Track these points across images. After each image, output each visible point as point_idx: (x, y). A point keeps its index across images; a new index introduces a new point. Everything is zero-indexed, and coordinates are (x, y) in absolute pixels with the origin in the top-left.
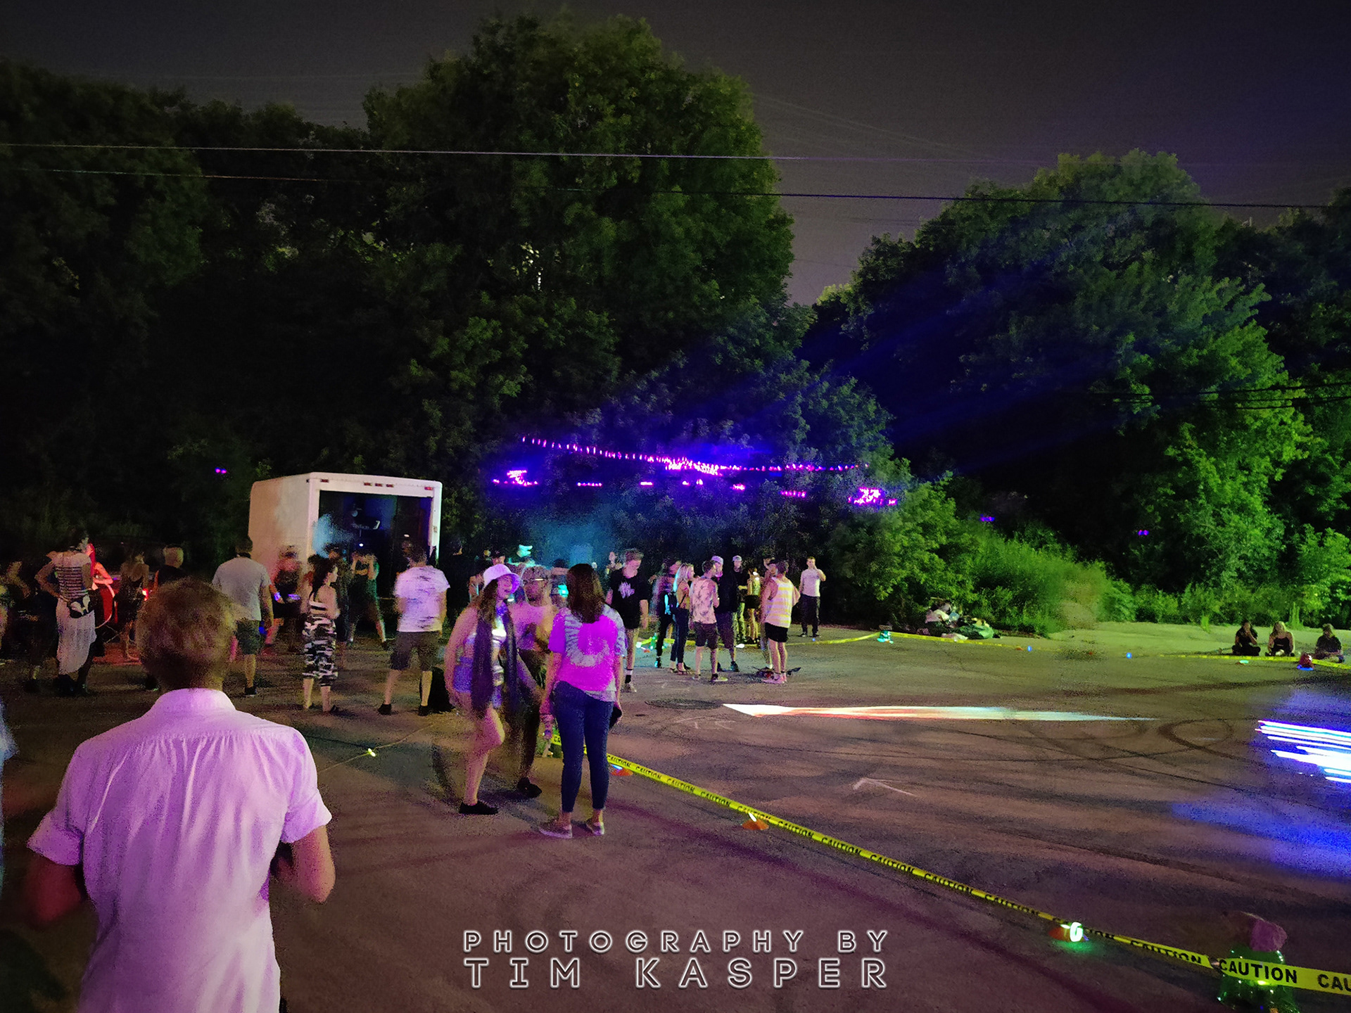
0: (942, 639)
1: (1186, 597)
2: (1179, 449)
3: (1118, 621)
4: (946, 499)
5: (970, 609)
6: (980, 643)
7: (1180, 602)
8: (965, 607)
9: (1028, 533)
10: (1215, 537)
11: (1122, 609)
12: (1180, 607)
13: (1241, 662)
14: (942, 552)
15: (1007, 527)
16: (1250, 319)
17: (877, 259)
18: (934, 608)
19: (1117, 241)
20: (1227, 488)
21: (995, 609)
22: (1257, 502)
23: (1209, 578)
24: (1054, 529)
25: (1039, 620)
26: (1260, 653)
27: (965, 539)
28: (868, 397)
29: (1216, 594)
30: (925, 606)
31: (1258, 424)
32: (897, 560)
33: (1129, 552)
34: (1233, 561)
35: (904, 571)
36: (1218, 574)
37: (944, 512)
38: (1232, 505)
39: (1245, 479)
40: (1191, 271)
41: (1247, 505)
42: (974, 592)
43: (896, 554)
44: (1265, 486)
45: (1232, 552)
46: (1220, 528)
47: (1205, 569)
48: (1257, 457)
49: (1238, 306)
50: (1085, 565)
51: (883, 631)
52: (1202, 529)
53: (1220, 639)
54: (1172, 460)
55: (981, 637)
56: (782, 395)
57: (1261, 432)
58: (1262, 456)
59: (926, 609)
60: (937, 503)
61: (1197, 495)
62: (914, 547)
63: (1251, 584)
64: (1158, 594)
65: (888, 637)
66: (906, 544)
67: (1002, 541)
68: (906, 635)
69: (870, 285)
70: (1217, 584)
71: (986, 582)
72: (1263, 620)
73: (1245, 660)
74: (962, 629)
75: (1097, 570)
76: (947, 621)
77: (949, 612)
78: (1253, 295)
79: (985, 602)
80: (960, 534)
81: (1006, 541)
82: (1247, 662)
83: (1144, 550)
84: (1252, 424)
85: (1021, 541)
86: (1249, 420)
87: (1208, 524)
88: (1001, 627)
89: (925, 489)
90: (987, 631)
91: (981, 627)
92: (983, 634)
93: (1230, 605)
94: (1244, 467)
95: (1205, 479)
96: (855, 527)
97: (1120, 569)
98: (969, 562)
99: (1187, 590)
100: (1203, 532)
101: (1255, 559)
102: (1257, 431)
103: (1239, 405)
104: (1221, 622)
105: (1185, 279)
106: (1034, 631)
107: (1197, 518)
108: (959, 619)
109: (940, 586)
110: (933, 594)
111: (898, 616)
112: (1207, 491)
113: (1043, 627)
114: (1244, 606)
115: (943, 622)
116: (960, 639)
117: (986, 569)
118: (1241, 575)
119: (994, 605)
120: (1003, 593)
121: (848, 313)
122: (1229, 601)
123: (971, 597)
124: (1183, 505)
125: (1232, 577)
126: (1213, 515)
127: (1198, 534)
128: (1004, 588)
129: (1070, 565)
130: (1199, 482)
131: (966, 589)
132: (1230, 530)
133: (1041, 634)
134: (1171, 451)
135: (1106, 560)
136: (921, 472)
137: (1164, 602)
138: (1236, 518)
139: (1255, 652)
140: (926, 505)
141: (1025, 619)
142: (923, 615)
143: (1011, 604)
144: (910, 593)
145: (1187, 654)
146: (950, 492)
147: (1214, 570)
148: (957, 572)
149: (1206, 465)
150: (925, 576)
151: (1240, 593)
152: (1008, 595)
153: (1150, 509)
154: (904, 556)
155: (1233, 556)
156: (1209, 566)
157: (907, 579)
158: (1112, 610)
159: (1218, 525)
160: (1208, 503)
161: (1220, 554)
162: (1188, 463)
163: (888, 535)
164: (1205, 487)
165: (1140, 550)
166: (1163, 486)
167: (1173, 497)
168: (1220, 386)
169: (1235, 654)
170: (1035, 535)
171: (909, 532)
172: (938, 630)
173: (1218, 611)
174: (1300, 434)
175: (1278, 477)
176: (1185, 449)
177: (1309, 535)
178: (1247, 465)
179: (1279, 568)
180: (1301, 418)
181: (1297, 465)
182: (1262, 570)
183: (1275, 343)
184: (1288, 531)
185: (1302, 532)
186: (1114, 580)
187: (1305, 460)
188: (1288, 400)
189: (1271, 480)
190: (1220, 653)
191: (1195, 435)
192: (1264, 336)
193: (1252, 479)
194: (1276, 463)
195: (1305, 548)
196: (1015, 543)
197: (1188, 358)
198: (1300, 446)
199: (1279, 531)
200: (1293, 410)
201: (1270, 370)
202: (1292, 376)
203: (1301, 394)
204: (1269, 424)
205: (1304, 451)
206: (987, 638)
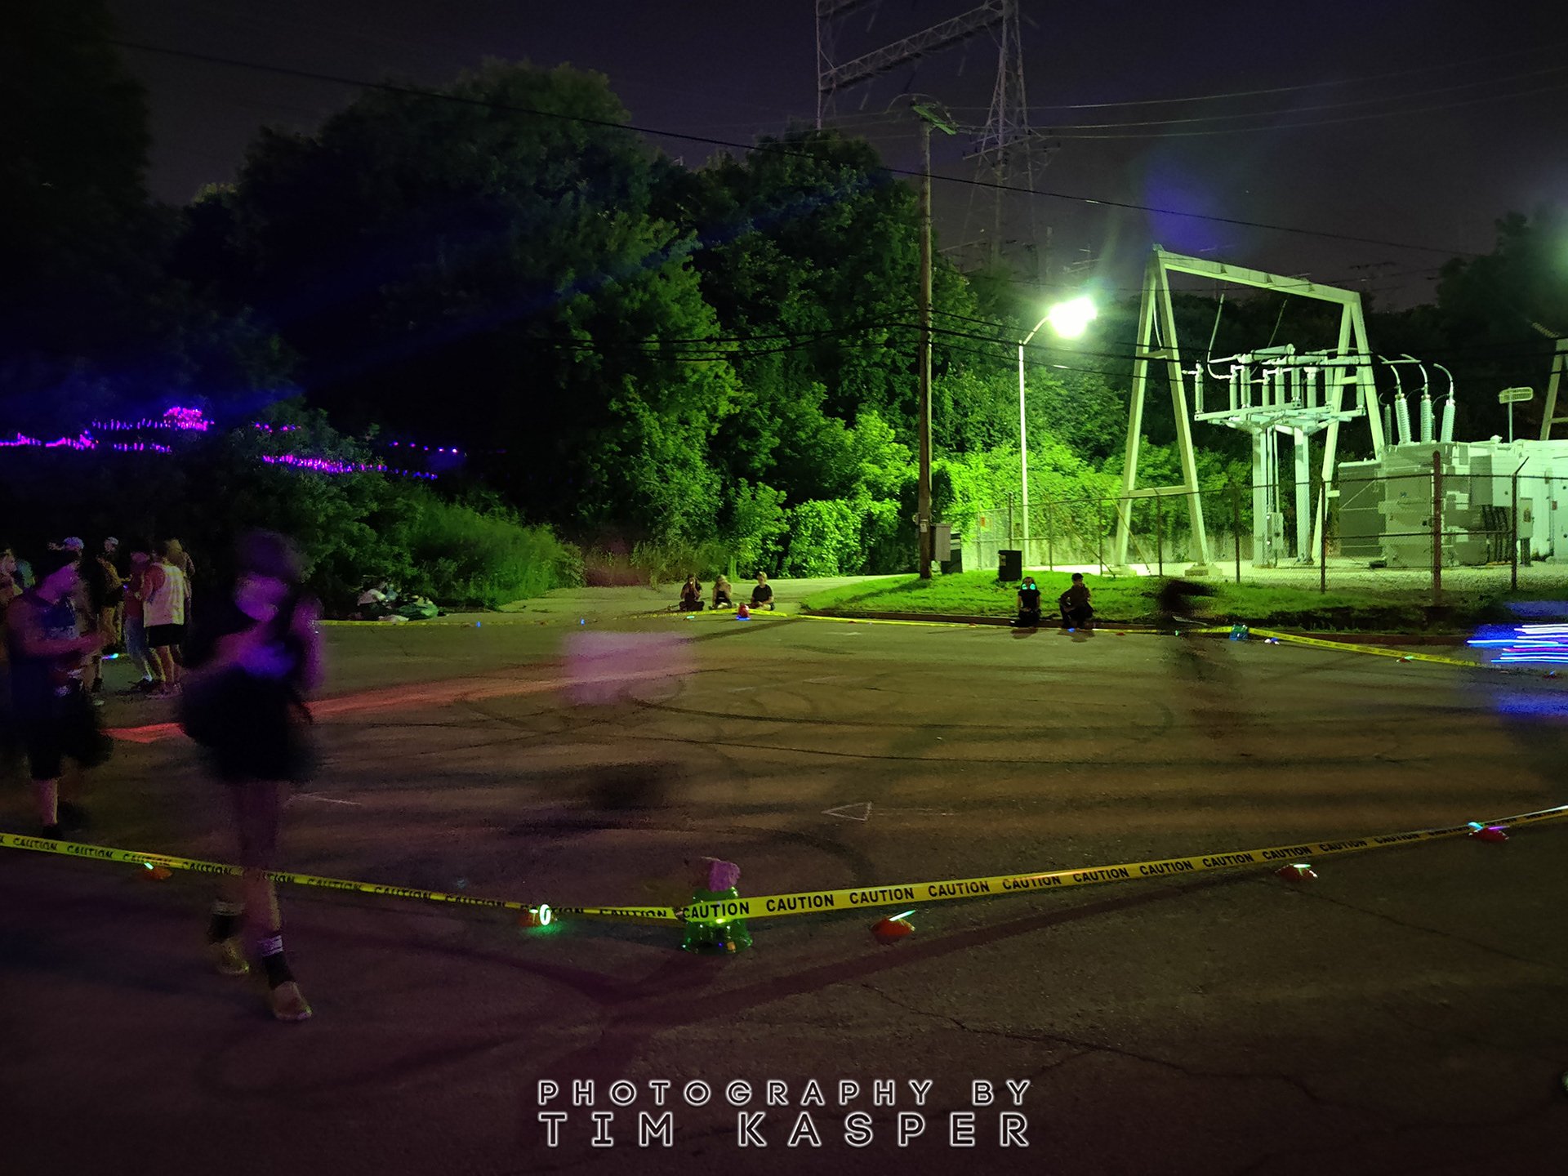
0: (379, 623)
1: (635, 558)
2: (623, 402)
3: (569, 587)
4: (373, 457)
5: (410, 586)
6: (422, 623)
7: (629, 562)
8: (403, 584)
9: (471, 495)
10: (660, 494)
11: (573, 574)
12: (629, 568)
14: (373, 520)
15: (447, 490)
16: (686, 266)
17: (269, 156)
18: (367, 588)
19: (550, 167)
20: (670, 443)
21: (438, 584)
22: (696, 457)
23: (655, 536)
24: (500, 489)
25: (489, 592)
26: (704, 608)
27: (399, 504)
28: (268, 332)
29: (662, 552)
30: (356, 586)
31: (696, 377)
32: (320, 534)
33: (578, 513)
34: (677, 518)
35: (329, 546)
36: (663, 532)
37: (371, 472)
38: (675, 459)
39: (685, 434)
40: (627, 208)
41: (688, 460)
42: (413, 566)
44: (703, 441)
45: (676, 509)
46: (664, 484)
47: (651, 528)
48: (695, 411)
49: (674, 250)
50: (533, 530)
52: (647, 486)
53: (669, 597)
54: (616, 414)
55: (424, 617)
57: (698, 386)
58: (699, 410)
59: (358, 589)
61: (642, 451)
62: (340, 517)
63: (694, 540)
64: (608, 556)
66: (330, 513)
67: (441, 505)
68: (335, 623)
69: (259, 188)
70: (663, 542)
71: (426, 553)
73: (691, 616)
74: (401, 610)
75: (545, 535)
76: (383, 601)
77: (385, 591)
78: (688, 240)
79: (426, 576)
80: (393, 499)
81: (447, 505)
83: (593, 511)
84: (690, 377)
85: (463, 505)
86: (688, 372)
88: (446, 603)
89: (348, 445)
90: (430, 609)
91: (424, 605)
92: (427, 612)
94: (684, 422)
95: (649, 435)
97: (570, 530)
98: (405, 531)
99: (635, 550)
100: (649, 489)
101: (697, 515)
102: (695, 384)
103: (679, 356)
104: (668, 580)
105: (622, 215)
106: (483, 605)
107: (642, 475)
108: (398, 598)
109: (373, 561)
110: (366, 571)
112: (651, 447)
113: (493, 600)
115: (379, 603)
116: (401, 620)
117: (426, 538)
118: (685, 532)
119: (436, 579)
120: (446, 565)
121: (233, 223)
122: (674, 558)
123: (410, 572)
124: (628, 462)
125: (677, 534)
126: (657, 472)
127: (644, 491)
128: (447, 559)
129: (518, 530)
130: (642, 437)
131: (403, 563)
132: (673, 487)
133: (492, 608)
134: (614, 406)
137: (612, 565)
138: (679, 474)
139: (699, 607)
141: (472, 592)
142: (355, 597)
143: (456, 577)
144: (337, 572)
145: (638, 614)
146: (377, 449)
147: (660, 527)
148: (392, 543)
149: (649, 419)
150: (354, 550)
151: (686, 548)
152: (453, 567)
153: (597, 467)
154: (330, 526)
155: (677, 512)
156: (655, 524)
157: (332, 555)
158: (563, 577)
159: (662, 481)
160: (652, 459)
161: (665, 511)
162: (632, 417)
164: (648, 442)
165: (588, 511)
166: (610, 442)
167: (620, 454)
169: (682, 610)
170: (479, 496)
171: (332, 498)
172: (373, 612)
173: (665, 570)
174: (733, 388)
175: (714, 432)
176: (628, 403)
177: (743, 489)
178: (687, 418)
179: (717, 523)
180: (733, 371)
181: (730, 419)
182: (702, 525)
183: (709, 292)
184: (725, 487)
185: (737, 485)
186: (564, 543)
187: (738, 414)
188: (722, 353)
189: (708, 435)
190: (669, 610)
191: (638, 386)
192: (698, 285)
193: (692, 433)
194: (713, 418)
195: (740, 501)
196: (456, 508)
197: (632, 301)
198: (733, 401)
199: (717, 487)
200: (726, 363)
201: (704, 321)
202: (724, 328)
203: (734, 347)
204: (706, 377)
205: (736, 405)
206: (429, 617)
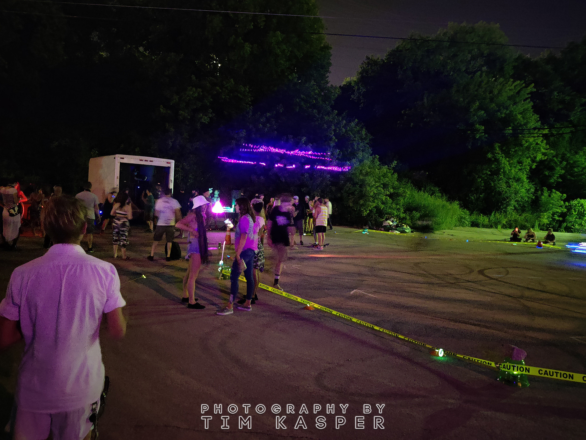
0: (389, 233)
1: (492, 217)
2: (493, 154)
3: (463, 226)
4: (393, 173)
5: (402, 220)
6: (405, 235)
7: (489, 219)
8: (400, 219)
9: (428, 188)
10: (506, 192)
11: (465, 221)
12: (489, 221)
13: (513, 244)
14: (391, 196)
15: (419, 186)
16: (527, 99)
17: (368, 66)
18: (387, 220)
19: (471, 62)
20: (513, 171)
21: (412, 221)
22: (524, 177)
23: (502, 209)
24: (439, 187)
26: (521, 241)
27: (401, 190)
28: (362, 128)
29: (504, 216)
30: (383, 219)
31: (527, 144)
32: (371, 199)
33: (469, 198)
34: (513, 202)
35: (374, 204)
36: (506, 208)
37: (392, 179)
38: (514, 178)
39: (520, 168)
40: (503, 76)
41: (520, 178)
42: (404, 213)
43: (371, 196)
44: (528, 171)
45: (513, 198)
46: (508, 188)
47: (500, 205)
48: (525, 158)
49: (522, 92)
50: (451, 203)
51: (364, 229)
52: (501, 188)
53: (505, 235)
54: (490, 159)
55: (406, 232)
56: (325, 126)
57: (528, 148)
58: (527, 158)
60: (390, 175)
61: (500, 174)
62: (379, 194)
63: (519, 212)
64: (481, 215)
65: (366, 231)
66: (376, 192)
67: (416, 192)
68: (374, 231)
69: (364, 78)
70: (505, 212)
71: (409, 209)
72: (523, 227)
73: (515, 244)
74: (398, 229)
75: (456, 205)
77: (393, 222)
78: (529, 88)
79: (408, 218)
80: (399, 188)
81: (418, 191)
82: (516, 244)
83: (476, 197)
84: (525, 144)
85: (424, 192)
86: (524, 142)
87: (503, 186)
88: (414, 228)
89: (385, 169)
90: (408, 230)
91: (406, 228)
92: (407, 231)
93: (510, 221)
94: (520, 162)
95: (504, 168)
96: (354, 184)
97: (465, 205)
98: (402, 200)
99: (493, 214)
100: (501, 190)
101: (522, 202)
102: (526, 147)
103: (520, 136)
104: (506, 228)
105: (500, 80)
106: (428, 231)
107: (499, 184)
108: (397, 225)
109: (389, 210)
110: (386, 214)
111: (372, 223)
112: (504, 172)
113: (432, 229)
114: (516, 221)
115: (390, 226)
116: (397, 233)
117: (409, 203)
118: (515, 208)
119: (412, 219)
120: (416, 214)
121: (354, 90)
122: (510, 219)
123: (402, 215)
124: (493, 178)
125: (512, 209)
126: (506, 183)
127: (499, 191)
128: (416, 212)
129: (445, 202)
130: (501, 169)
131: (400, 212)
132: (512, 189)
133: (431, 232)
134: (489, 156)
135: (459, 200)
136: (384, 161)
137: (484, 219)
138: (515, 184)
139: (519, 240)
140: (385, 176)
142: (382, 222)
143: (419, 218)
144: (377, 213)
145: (491, 241)
146: (395, 170)
147: (505, 206)
148: (397, 204)
149: (504, 161)
150: (383, 206)
151: (515, 216)
152: (418, 215)
153: (479, 180)
154: (375, 197)
155: (513, 200)
156: (502, 204)
157: (375, 207)
158: (461, 222)
159: (507, 187)
160: (504, 177)
161: (508, 199)
162: (497, 160)
163: (368, 188)
164: (503, 170)
165: (474, 197)
166: (486, 170)
167: (490, 175)
168: (513, 127)
169: (511, 241)
170: (430, 189)
171: (377, 187)
172: (388, 229)
173: (505, 223)
174: (544, 149)
175: (534, 167)
176: (496, 155)
177: (545, 192)
178: (521, 161)
179: (531, 206)
180: (545, 142)
181: (541, 161)
182: (524, 206)
183: (536, 109)
184: (536, 190)
185: (542, 191)
186: (462, 209)
187: (545, 160)
188: (540, 134)
189: (531, 168)
190: (505, 240)
191: (501, 148)
192: (532, 106)
193: (523, 168)
194: (533, 161)
195: (543, 197)
196: (422, 193)
197: (501, 114)
198: (544, 154)
199: (533, 190)
200: (542, 138)
201: (533, 121)
202: (542, 124)
203: (546, 131)
204: (532, 144)
205: (545, 156)
206: (408, 233)
